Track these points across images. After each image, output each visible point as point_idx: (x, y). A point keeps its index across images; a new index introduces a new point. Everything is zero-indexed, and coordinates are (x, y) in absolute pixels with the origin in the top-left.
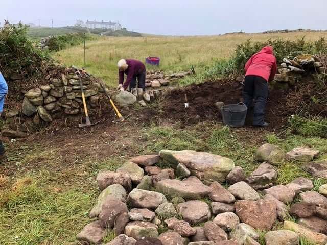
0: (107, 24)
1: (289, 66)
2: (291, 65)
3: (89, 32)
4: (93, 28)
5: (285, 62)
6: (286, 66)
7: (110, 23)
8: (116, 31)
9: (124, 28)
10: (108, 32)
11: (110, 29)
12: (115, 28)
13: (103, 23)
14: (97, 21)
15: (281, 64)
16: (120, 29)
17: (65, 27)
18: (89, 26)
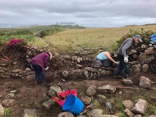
0: (69, 23)
1: (154, 46)
2: (155, 45)
3: (62, 27)
4: (63, 25)
5: (151, 44)
6: (152, 46)
7: (71, 23)
8: (74, 26)
9: (77, 25)
10: (70, 27)
11: (71, 26)
12: (73, 25)
13: (68, 23)
14: (65, 22)
15: (149, 45)
16: (75, 25)
17: (51, 25)
18: (62, 25)
